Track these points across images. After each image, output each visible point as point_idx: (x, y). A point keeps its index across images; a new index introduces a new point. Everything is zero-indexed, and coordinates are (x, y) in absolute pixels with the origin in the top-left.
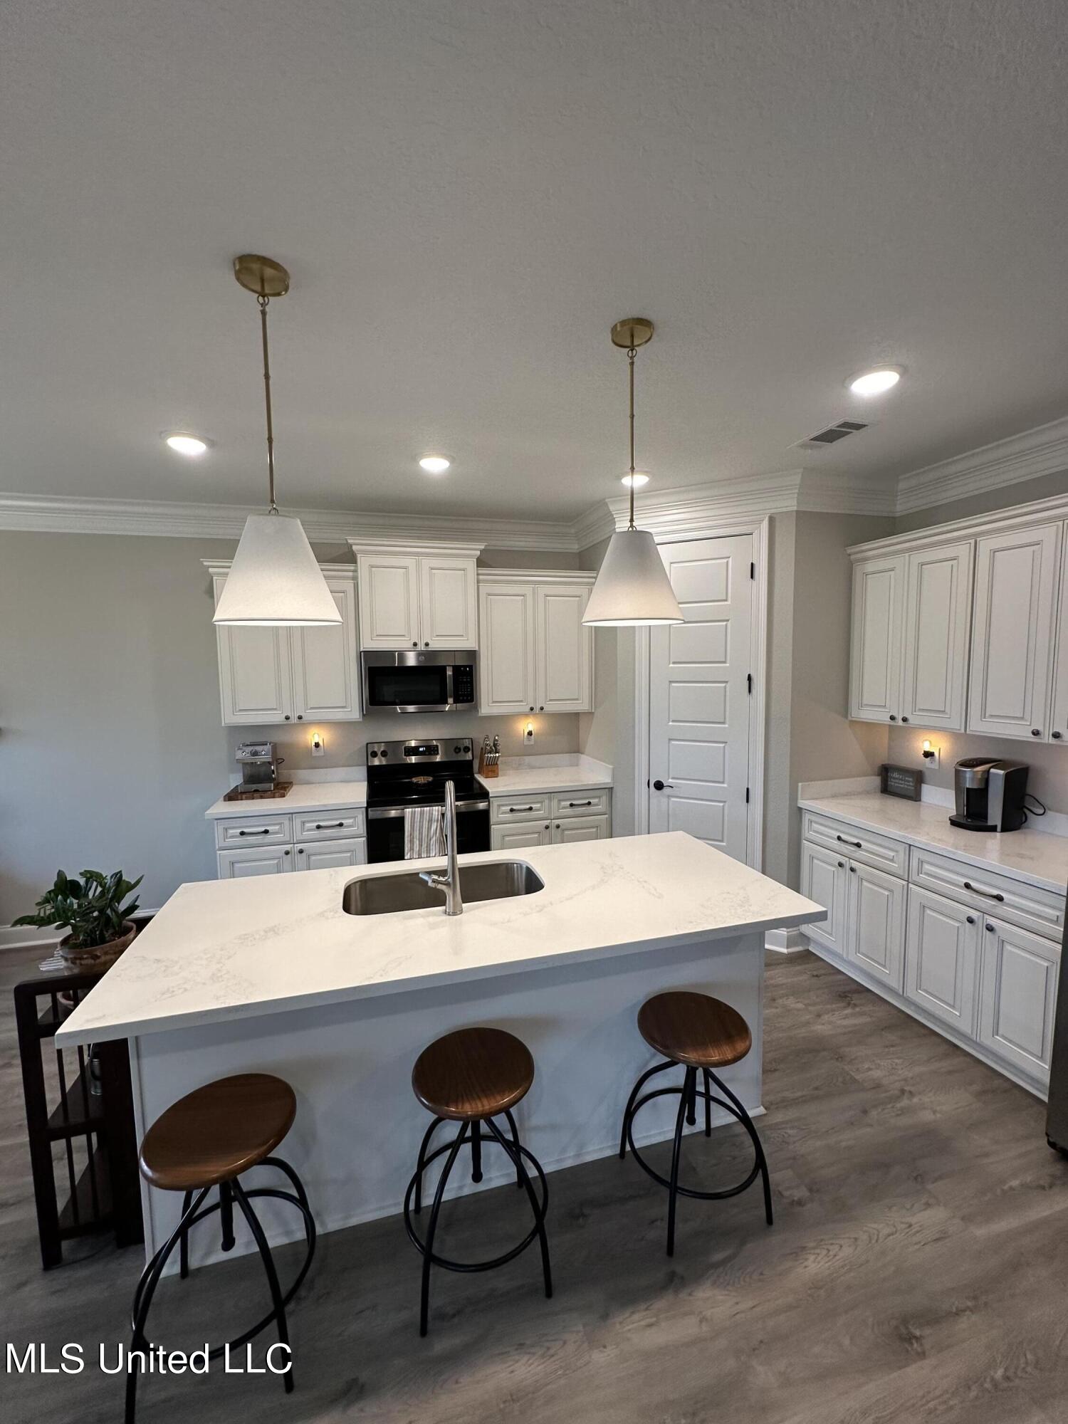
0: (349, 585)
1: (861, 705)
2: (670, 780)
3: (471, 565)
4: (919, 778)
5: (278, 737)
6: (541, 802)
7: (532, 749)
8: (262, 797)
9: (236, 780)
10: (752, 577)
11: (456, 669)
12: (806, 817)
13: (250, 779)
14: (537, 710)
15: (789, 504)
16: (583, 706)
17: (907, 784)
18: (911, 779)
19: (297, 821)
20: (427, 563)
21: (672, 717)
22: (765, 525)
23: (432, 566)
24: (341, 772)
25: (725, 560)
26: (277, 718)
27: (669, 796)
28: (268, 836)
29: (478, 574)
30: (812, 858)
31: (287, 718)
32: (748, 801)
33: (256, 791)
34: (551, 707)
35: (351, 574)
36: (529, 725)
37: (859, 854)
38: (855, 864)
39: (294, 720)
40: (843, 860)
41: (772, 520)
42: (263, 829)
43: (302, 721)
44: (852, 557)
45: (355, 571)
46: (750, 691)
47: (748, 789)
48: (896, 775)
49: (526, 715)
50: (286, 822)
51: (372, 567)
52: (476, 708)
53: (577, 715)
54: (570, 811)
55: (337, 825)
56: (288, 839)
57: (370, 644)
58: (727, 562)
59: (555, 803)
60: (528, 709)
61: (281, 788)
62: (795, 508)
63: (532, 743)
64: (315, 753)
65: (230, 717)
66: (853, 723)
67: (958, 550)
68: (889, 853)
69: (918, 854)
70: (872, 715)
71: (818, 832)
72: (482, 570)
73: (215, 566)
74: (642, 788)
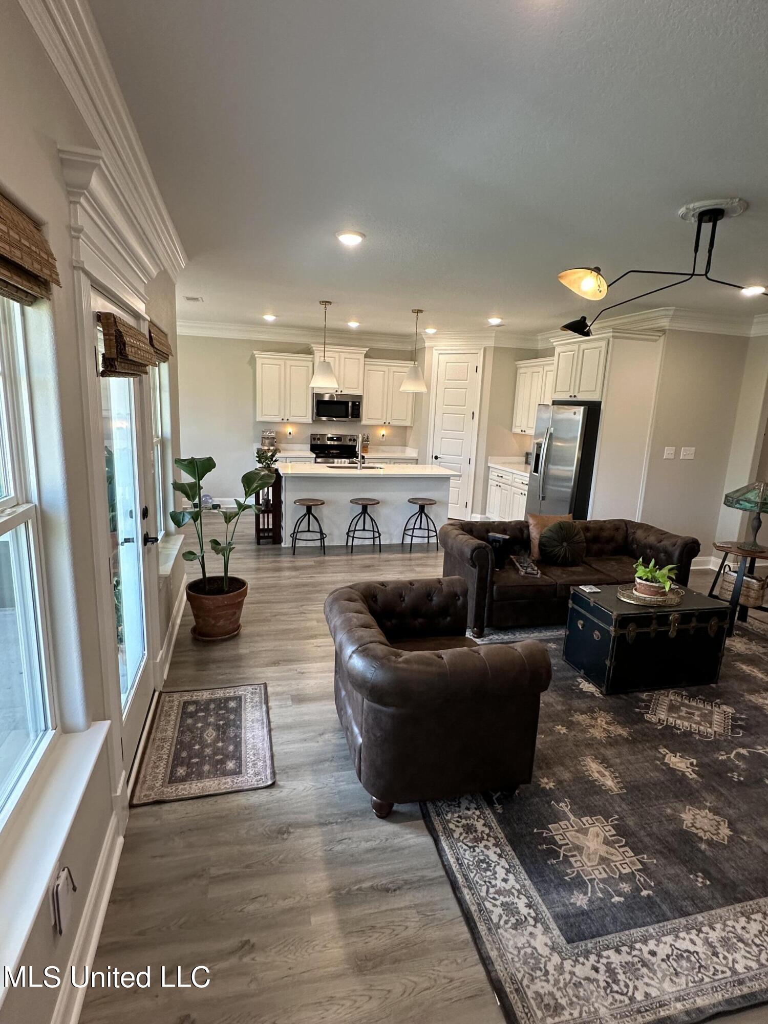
0: (310, 364)
1: (516, 426)
2: (441, 455)
3: (362, 357)
7: (383, 443)
10: (476, 371)
11: (354, 403)
12: (491, 469)
14: (387, 424)
16: (408, 423)
21: (443, 429)
22: (482, 350)
23: (346, 357)
25: (467, 364)
26: (278, 419)
27: (440, 462)
29: (365, 361)
30: (491, 486)
31: (283, 419)
32: (469, 463)
34: (393, 423)
35: (311, 359)
36: (383, 431)
37: (502, 480)
38: (501, 484)
39: (285, 421)
43: (287, 421)
44: (518, 367)
45: (313, 358)
46: (473, 418)
47: (470, 459)
49: (382, 426)
51: (321, 357)
52: (360, 421)
53: (406, 427)
60: (383, 423)
62: (493, 345)
63: (384, 440)
64: (289, 437)
65: (259, 418)
66: (515, 434)
67: (540, 369)
68: (508, 477)
69: (515, 476)
70: (517, 430)
71: (493, 475)
72: (367, 359)
73: (258, 354)
74: (429, 459)
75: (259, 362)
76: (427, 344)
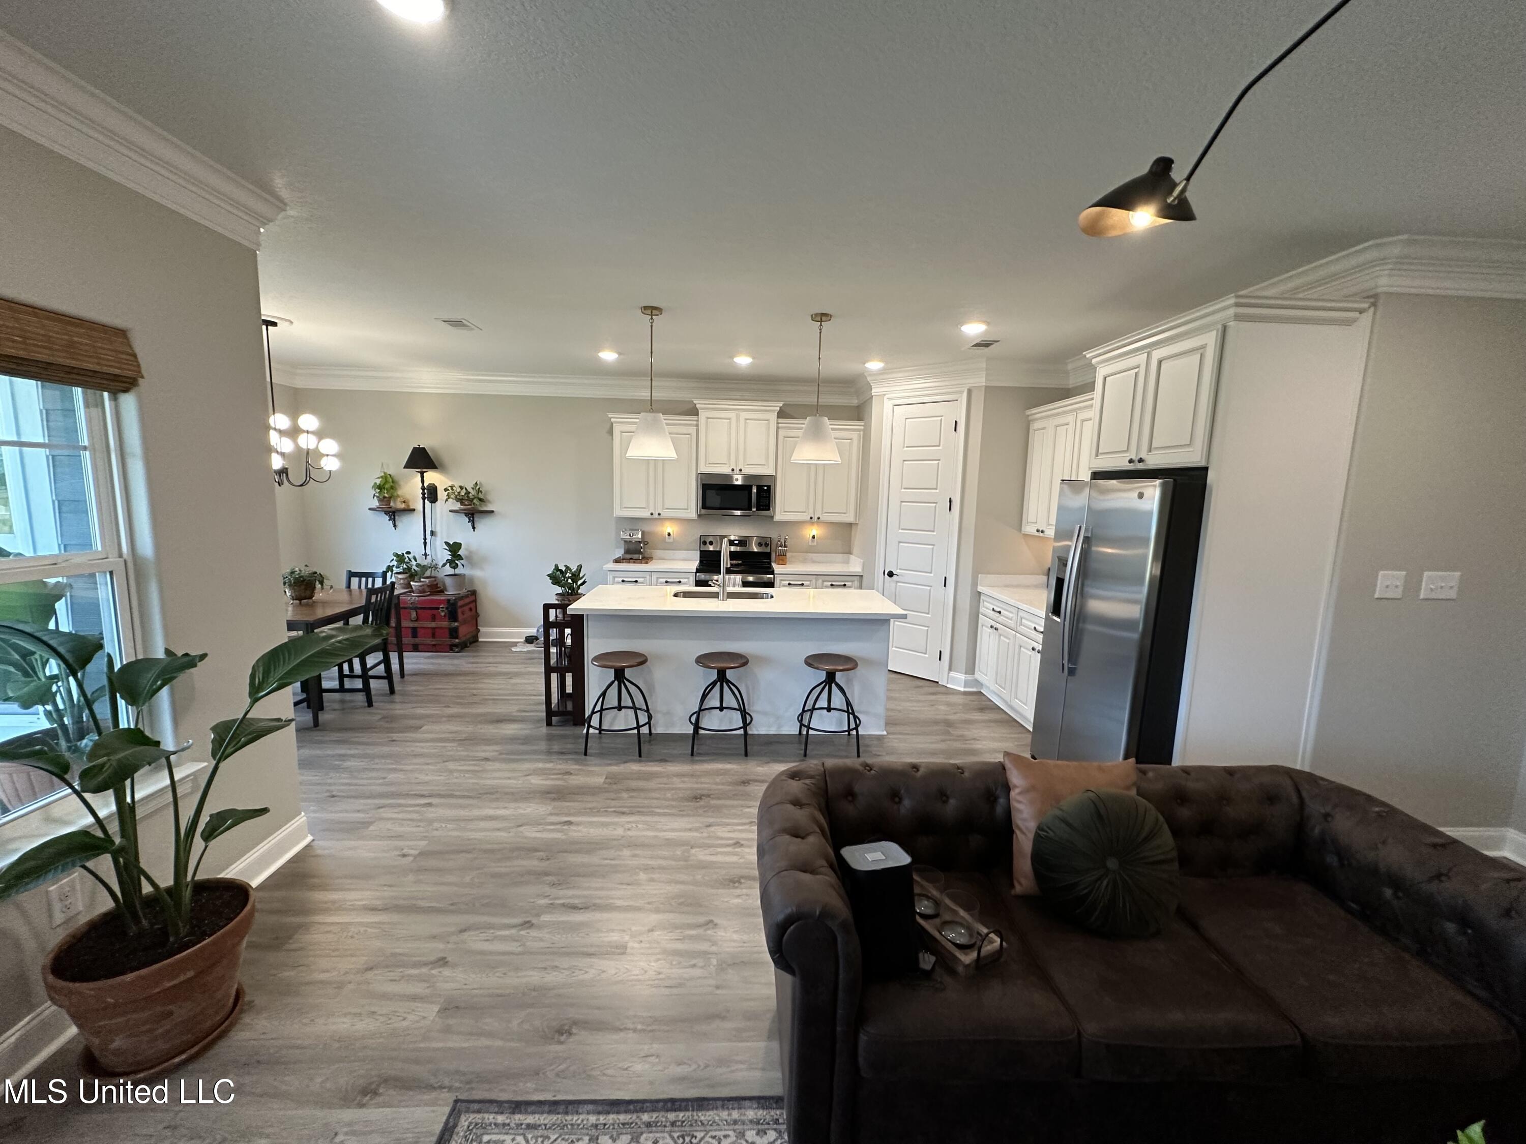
0: (693, 430)
1: (1026, 523)
2: (898, 571)
3: (773, 417)
5: (647, 528)
6: (810, 581)
7: (813, 549)
8: (634, 563)
9: (620, 553)
10: (955, 430)
11: (760, 488)
12: (982, 597)
13: (627, 552)
14: (815, 519)
15: (980, 380)
16: (850, 518)
19: (654, 577)
20: (744, 415)
21: (902, 527)
22: (965, 395)
23: (747, 417)
24: (683, 554)
25: (940, 418)
26: (645, 514)
27: (897, 582)
29: (778, 423)
30: (983, 626)
31: (652, 514)
32: (945, 586)
33: (631, 559)
34: (826, 518)
35: (695, 423)
36: (814, 531)
37: (1001, 619)
38: (998, 626)
39: (655, 516)
40: (993, 623)
41: (970, 392)
42: (634, 580)
43: (660, 517)
44: (1030, 418)
45: (698, 421)
46: (950, 509)
47: (945, 578)
49: (809, 523)
50: (648, 577)
51: (708, 418)
52: (772, 515)
53: (850, 525)
55: (678, 582)
57: (704, 469)
58: (941, 420)
59: (820, 582)
60: (809, 518)
61: (646, 559)
62: (984, 384)
63: (815, 544)
64: (667, 538)
65: (619, 512)
66: (1027, 536)
67: (1070, 418)
68: (1011, 615)
69: (1021, 614)
70: (1030, 529)
71: (986, 607)
72: (780, 420)
73: (614, 417)
74: (879, 577)
75: (617, 429)
76: (875, 391)
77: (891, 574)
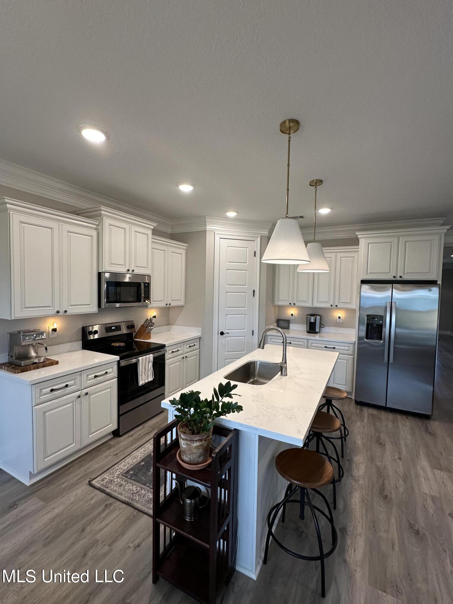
0: (93, 232)
1: (278, 300)
2: (226, 331)
3: (150, 232)
4: (288, 322)
6: (181, 347)
10: (255, 256)
13: (12, 358)
14: (168, 305)
15: (266, 233)
17: (285, 324)
18: (286, 323)
19: (84, 376)
20: (134, 228)
21: (227, 307)
22: (259, 239)
24: (68, 346)
25: (246, 249)
27: (226, 337)
28: (68, 388)
31: (58, 312)
32: (253, 335)
34: (172, 304)
36: (154, 313)
39: (62, 313)
41: (261, 238)
42: (64, 385)
45: (99, 225)
46: (254, 296)
47: (253, 331)
48: (281, 322)
50: (78, 378)
51: (111, 225)
53: (169, 308)
54: (189, 349)
55: (104, 374)
56: (79, 388)
57: (108, 269)
58: (247, 250)
59: (185, 346)
64: (52, 334)
66: (274, 306)
70: (282, 303)
72: (154, 236)
73: (12, 205)
74: (216, 335)
75: (15, 218)
77: (222, 333)
